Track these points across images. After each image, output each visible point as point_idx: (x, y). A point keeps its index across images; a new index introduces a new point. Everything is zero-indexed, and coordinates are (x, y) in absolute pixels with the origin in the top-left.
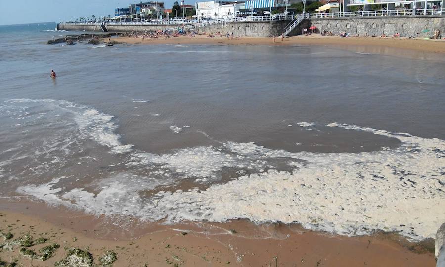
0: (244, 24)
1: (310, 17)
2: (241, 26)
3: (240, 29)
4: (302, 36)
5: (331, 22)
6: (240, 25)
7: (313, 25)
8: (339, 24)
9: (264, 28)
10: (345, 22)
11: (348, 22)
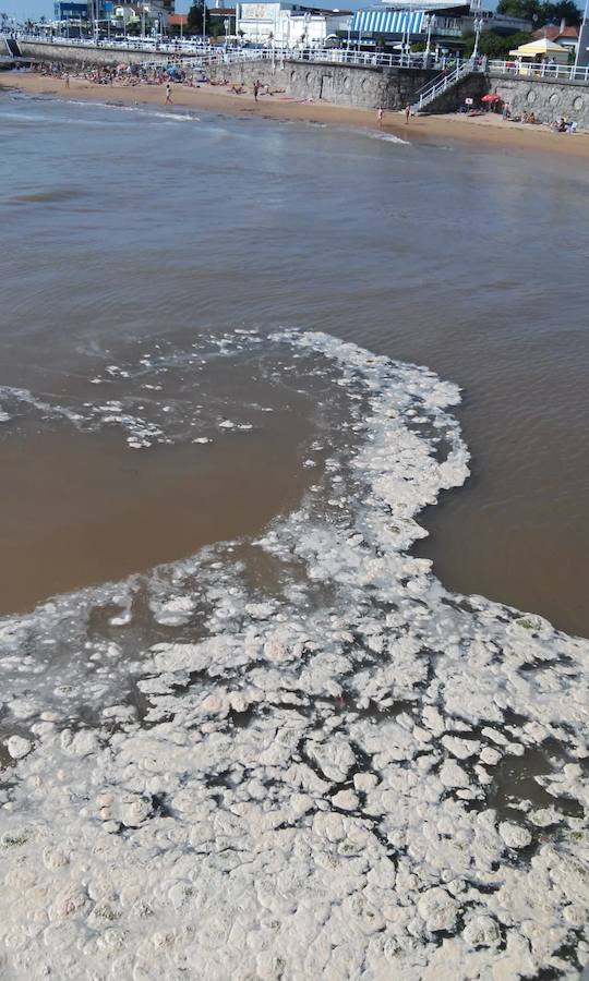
0: (321, 69)
1: (488, 70)
2: (315, 73)
3: (310, 80)
4: (460, 117)
5: (539, 89)
6: (310, 69)
7: (492, 91)
8: (555, 95)
9: (367, 84)
10: (572, 93)
11: (579, 93)
